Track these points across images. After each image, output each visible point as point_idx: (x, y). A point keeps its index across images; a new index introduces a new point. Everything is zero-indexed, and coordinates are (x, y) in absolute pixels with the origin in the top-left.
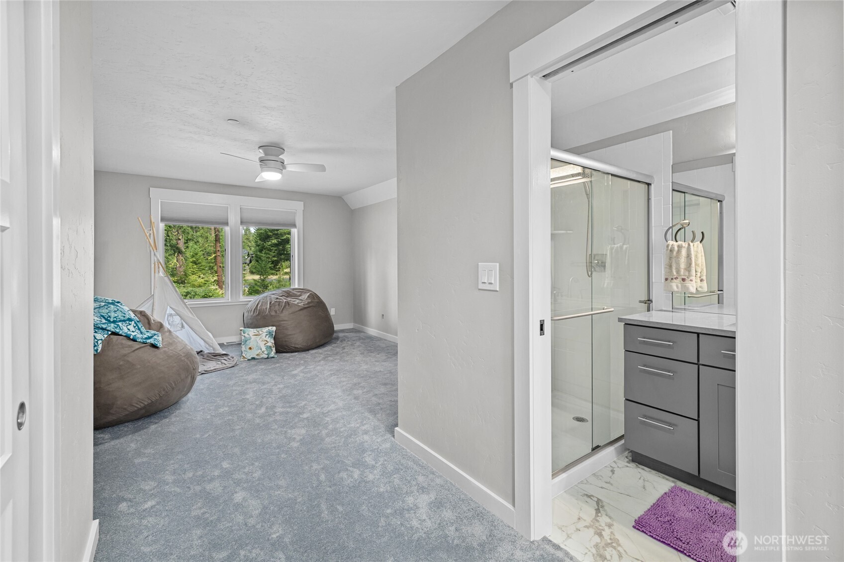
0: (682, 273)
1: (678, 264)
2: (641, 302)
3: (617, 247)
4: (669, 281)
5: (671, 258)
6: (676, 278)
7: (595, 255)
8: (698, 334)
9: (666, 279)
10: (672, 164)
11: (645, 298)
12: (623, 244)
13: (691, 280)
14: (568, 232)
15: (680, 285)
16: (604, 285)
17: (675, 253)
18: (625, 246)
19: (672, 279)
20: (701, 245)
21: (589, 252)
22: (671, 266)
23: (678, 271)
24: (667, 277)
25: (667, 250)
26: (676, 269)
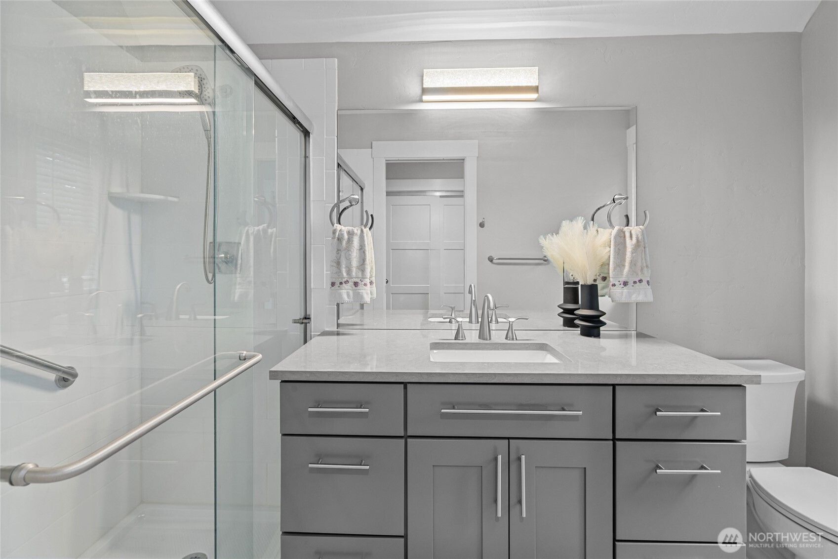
0: (354, 274)
1: (349, 260)
2: (295, 322)
3: (259, 231)
4: (336, 286)
5: (338, 250)
6: (347, 282)
7: (220, 245)
8: (405, 384)
9: (333, 284)
10: (336, 109)
11: (299, 315)
12: (268, 227)
13: (365, 285)
14: (170, 199)
15: (351, 292)
16: (234, 297)
17: (344, 243)
18: (270, 231)
19: (341, 283)
20: (370, 233)
21: (210, 239)
22: (338, 264)
23: (349, 272)
24: (334, 280)
25: (333, 238)
26: (347, 267)
